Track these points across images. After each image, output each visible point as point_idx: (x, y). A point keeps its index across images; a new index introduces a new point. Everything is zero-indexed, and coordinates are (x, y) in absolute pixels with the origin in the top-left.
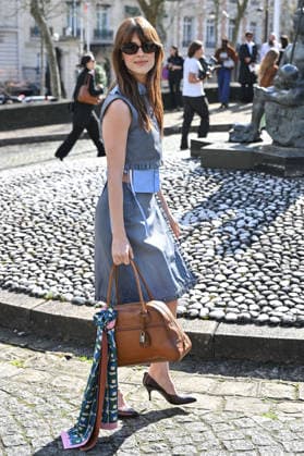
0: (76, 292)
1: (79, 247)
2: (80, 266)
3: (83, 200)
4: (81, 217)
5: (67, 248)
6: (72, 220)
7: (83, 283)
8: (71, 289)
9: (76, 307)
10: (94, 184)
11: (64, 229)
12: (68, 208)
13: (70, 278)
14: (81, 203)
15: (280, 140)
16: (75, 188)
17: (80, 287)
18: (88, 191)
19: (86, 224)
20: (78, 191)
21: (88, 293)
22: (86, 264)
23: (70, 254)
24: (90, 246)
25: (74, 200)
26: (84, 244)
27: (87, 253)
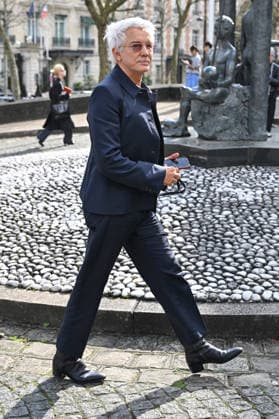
0: (11, 276)
1: (17, 235)
2: (17, 252)
3: (25, 191)
4: (21, 207)
5: (6, 236)
6: (13, 210)
7: (18, 268)
8: (6, 274)
9: (9, 291)
10: (36, 176)
11: (5, 218)
12: (10, 199)
13: (6, 264)
14: (23, 194)
15: (205, 134)
16: (19, 180)
17: (14, 271)
18: (30, 183)
19: (25, 213)
20: (21, 183)
21: (21, 277)
22: (22, 250)
23: (8, 241)
24: (27, 233)
25: (17, 191)
26: (21, 231)
27: (24, 239)
